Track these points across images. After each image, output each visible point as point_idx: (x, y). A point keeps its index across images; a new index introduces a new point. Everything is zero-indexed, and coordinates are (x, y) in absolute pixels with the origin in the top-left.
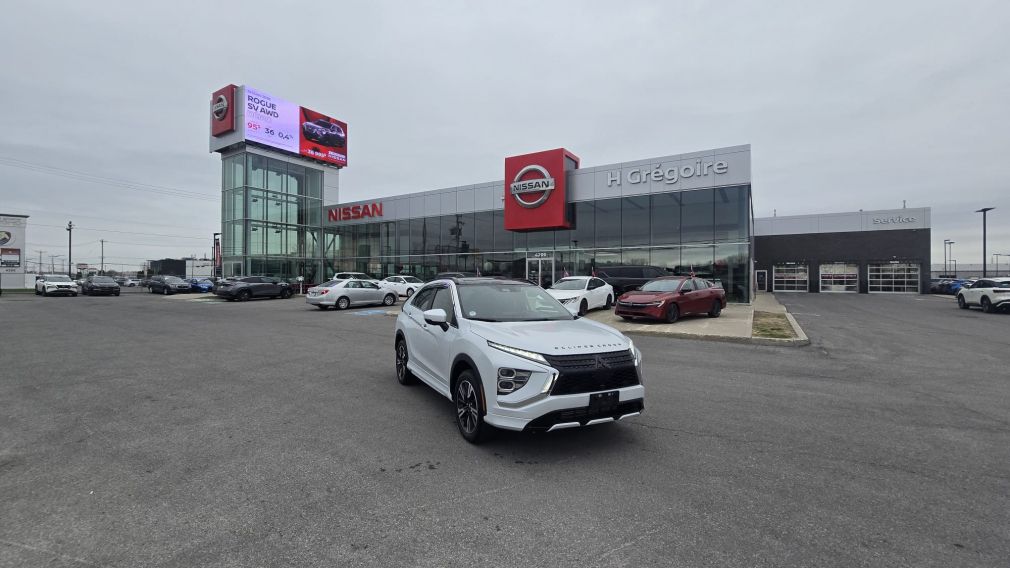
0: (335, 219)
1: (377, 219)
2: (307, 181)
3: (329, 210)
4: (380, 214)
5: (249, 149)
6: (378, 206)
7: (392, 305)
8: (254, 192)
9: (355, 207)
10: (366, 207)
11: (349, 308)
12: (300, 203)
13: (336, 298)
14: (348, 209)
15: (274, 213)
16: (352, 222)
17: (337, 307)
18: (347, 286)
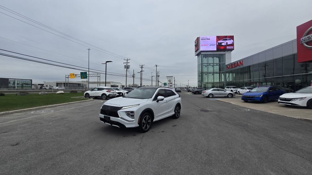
0: (229, 69)
1: (241, 67)
2: (221, 58)
3: (227, 66)
4: (242, 64)
5: (202, 53)
6: (241, 62)
7: (231, 97)
8: (204, 64)
9: (234, 63)
10: (238, 63)
11: (213, 97)
12: (220, 65)
13: (208, 94)
14: (232, 64)
15: (211, 69)
16: (234, 69)
17: (208, 97)
18: (213, 90)
